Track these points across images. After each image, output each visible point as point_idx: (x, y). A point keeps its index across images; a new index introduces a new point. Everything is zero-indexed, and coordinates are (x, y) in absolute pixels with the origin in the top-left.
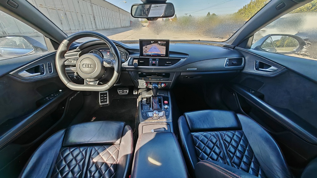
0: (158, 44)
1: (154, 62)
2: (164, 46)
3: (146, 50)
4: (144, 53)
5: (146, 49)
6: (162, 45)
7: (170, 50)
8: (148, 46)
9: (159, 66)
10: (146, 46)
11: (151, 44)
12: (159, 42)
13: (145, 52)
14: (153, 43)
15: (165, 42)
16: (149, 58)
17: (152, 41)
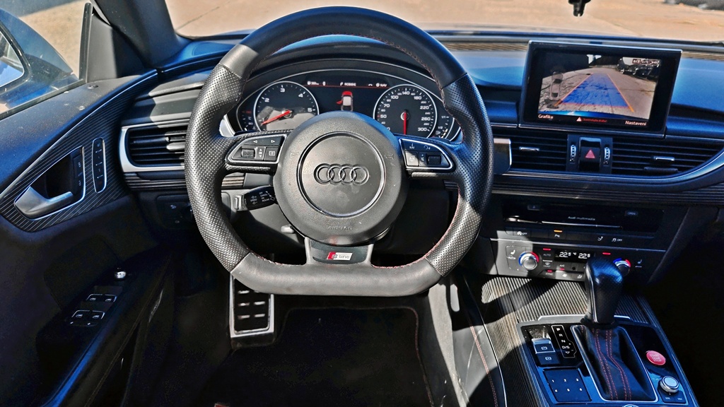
0: (619, 69)
1: (590, 155)
2: (650, 79)
3: (555, 95)
4: (543, 108)
5: (555, 89)
6: (639, 75)
7: (677, 96)
8: (566, 75)
9: (615, 172)
10: (556, 77)
11: (586, 66)
12: (628, 61)
13: (547, 101)
14: (595, 63)
15: (657, 63)
16: (564, 135)
17: (594, 53)
